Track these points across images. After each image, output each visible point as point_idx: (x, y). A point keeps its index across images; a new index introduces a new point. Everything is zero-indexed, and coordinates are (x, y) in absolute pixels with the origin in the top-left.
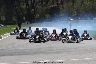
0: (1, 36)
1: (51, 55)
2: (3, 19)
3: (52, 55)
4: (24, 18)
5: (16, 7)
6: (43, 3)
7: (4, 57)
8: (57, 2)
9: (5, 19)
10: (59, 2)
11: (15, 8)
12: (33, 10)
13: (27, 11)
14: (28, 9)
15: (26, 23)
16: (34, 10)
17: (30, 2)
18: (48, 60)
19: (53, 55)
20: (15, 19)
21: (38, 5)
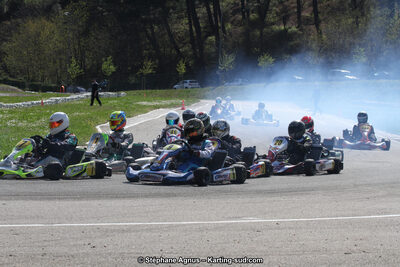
0: (98, 127)
1: (268, 199)
2: (109, 67)
3: (273, 199)
4: (182, 68)
5: (152, 28)
6: (248, 15)
7: (100, 202)
8: (299, 12)
9: (113, 68)
10: (306, 14)
11: (150, 32)
12: (212, 38)
13: (192, 42)
14: (195, 34)
15: (186, 85)
16: (218, 39)
17: (204, 10)
18: (255, 216)
19: (276, 198)
20: (148, 69)
21: (232, 23)
